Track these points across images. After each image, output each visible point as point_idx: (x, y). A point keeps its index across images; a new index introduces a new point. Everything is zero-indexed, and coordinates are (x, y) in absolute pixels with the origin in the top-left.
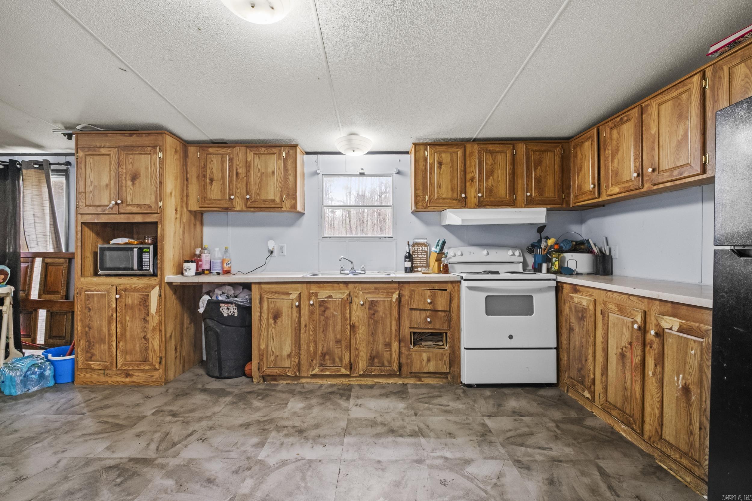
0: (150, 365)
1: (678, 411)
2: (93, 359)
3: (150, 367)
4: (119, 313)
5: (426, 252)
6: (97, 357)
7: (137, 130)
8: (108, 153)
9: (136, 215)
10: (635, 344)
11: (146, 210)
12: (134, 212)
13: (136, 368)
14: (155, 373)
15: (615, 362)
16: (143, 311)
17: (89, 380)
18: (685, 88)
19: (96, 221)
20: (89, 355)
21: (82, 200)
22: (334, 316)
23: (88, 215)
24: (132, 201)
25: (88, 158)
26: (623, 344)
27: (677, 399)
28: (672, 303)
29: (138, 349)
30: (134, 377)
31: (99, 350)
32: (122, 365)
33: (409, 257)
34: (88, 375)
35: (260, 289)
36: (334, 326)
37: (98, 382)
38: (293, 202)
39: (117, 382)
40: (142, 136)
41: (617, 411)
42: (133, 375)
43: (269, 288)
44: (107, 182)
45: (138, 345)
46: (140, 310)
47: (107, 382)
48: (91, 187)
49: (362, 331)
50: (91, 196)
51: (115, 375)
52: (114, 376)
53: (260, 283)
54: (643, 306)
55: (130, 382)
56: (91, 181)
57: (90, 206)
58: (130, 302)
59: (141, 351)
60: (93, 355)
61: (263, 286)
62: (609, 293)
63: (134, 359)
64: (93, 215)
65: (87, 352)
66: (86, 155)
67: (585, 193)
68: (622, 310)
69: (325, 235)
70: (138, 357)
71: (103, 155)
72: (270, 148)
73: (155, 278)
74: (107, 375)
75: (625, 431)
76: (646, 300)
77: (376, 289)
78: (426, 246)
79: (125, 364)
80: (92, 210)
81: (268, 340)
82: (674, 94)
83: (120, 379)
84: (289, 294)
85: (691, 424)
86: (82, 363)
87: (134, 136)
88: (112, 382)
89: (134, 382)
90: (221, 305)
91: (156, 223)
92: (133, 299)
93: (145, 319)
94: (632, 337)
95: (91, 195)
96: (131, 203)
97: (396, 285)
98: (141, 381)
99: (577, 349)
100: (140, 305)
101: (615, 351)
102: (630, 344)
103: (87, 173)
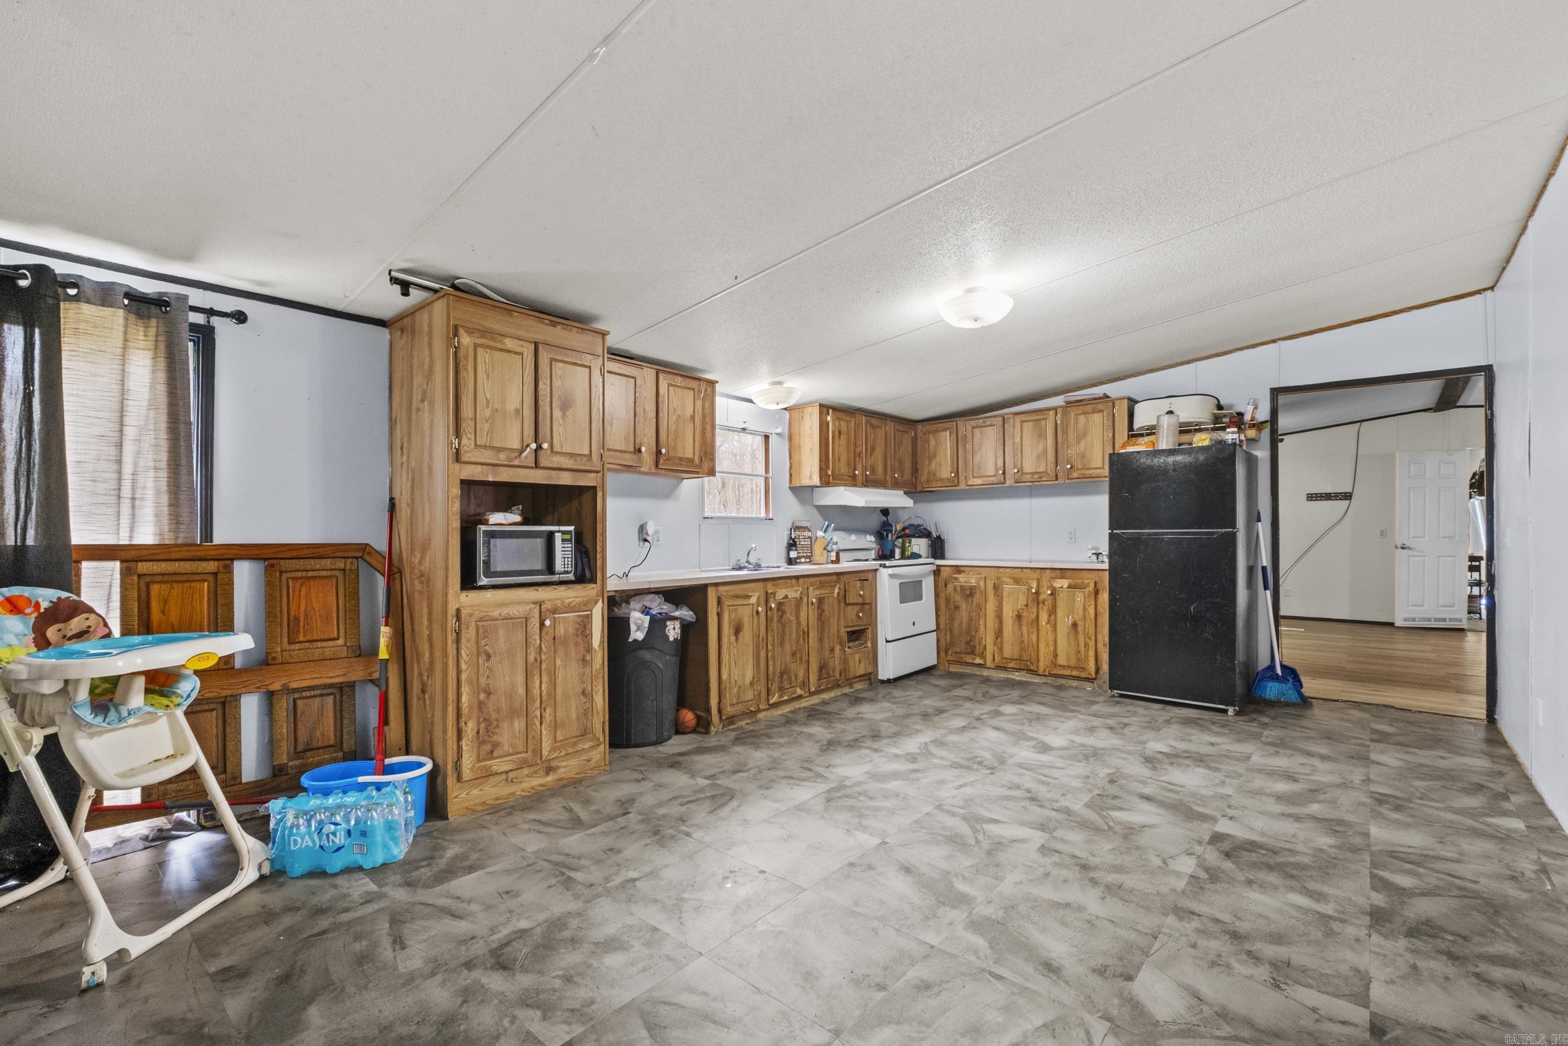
0: (592, 741)
1: (1069, 640)
2: (495, 754)
3: (592, 744)
4: (545, 654)
5: (810, 537)
6: (506, 748)
7: (568, 320)
8: (519, 349)
9: (562, 472)
10: (1030, 604)
11: (584, 465)
12: (564, 467)
13: (571, 750)
14: (593, 753)
15: (1011, 623)
16: (582, 645)
17: (478, 801)
18: (1043, 417)
19: (490, 479)
20: (488, 747)
21: (469, 435)
22: (790, 621)
23: (474, 466)
24: (562, 447)
25: (480, 351)
26: (1019, 607)
27: (1068, 633)
28: (1061, 569)
29: (574, 716)
30: (561, 770)
31: (509, 733)
32: (550, 752)
33: (792, 545)
34: (475, 792)
35: (717, 591)
36: (790, 635)
37: (497, 799)
38: (711, 464)
39: (533, 788)
40: (571, 331)
41: (1014, 662)
42: (559, 768)
43: (727, 591)
44: (518, 405)
45: (574, 709)
46: (576, 644)
47: (514, 793)
48: (486, 410)
49: (813, 635)
50: (486, 429)
51: (527, 776)
52: (526, 779)
53: (716, 585)
54: (1036, 575)
55: (553, 781)
56: (487, 399)
57: (485, 447)
58: (562, 632)
59: (578, 718)
60: (496, 745)
61: (721, 588)
62: (1001, 570)
63: (568, 736)
64: (485, 467)
65: (482, 743)
66: (476, 346)
67: (941, 480)
68: (1017, 581)
69: (706, 515)
70: (574, 730)
71: (509, 351)
72: (688, 380)
73: (594, 585)
74: (512, 781)
75: (1019, 676)
76: (1038, 571)
77: (821, 583)
78: (809, 530)
79: (554, 748)
80: (487, 456)
81: (730, 666)
82: (1035, 418)
83: (536, 782)
84: (748, 597)
85: (1078, 646)
86: (472, 769)
87: (559, 327)
88: (523, 791)
89: (560, 779)
90: (668, 623)
91: (594, 489)
92: (566, 624)
93: (583, 660)
94: (1027, 600)
95: (487, 426)
96: (560, 450)
97: (834, 578)
98: (572, 774)
99: (964, 624)
100: (577, 635)
101: (1011, 615)
102: (1027, 605)
103: (479, 381)
